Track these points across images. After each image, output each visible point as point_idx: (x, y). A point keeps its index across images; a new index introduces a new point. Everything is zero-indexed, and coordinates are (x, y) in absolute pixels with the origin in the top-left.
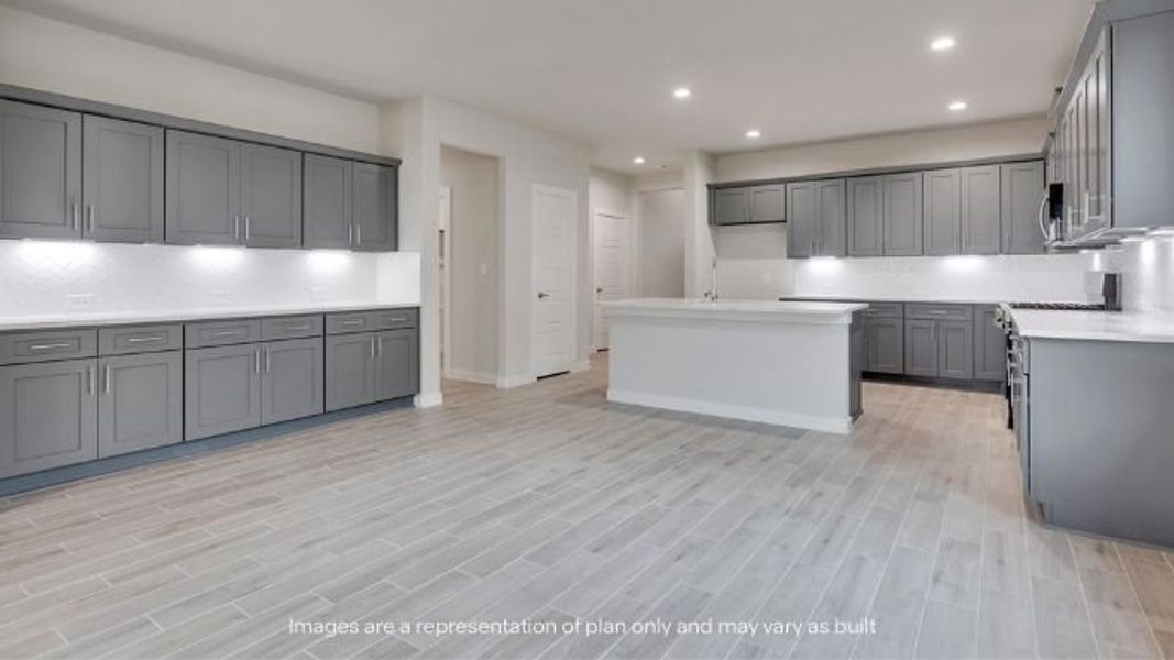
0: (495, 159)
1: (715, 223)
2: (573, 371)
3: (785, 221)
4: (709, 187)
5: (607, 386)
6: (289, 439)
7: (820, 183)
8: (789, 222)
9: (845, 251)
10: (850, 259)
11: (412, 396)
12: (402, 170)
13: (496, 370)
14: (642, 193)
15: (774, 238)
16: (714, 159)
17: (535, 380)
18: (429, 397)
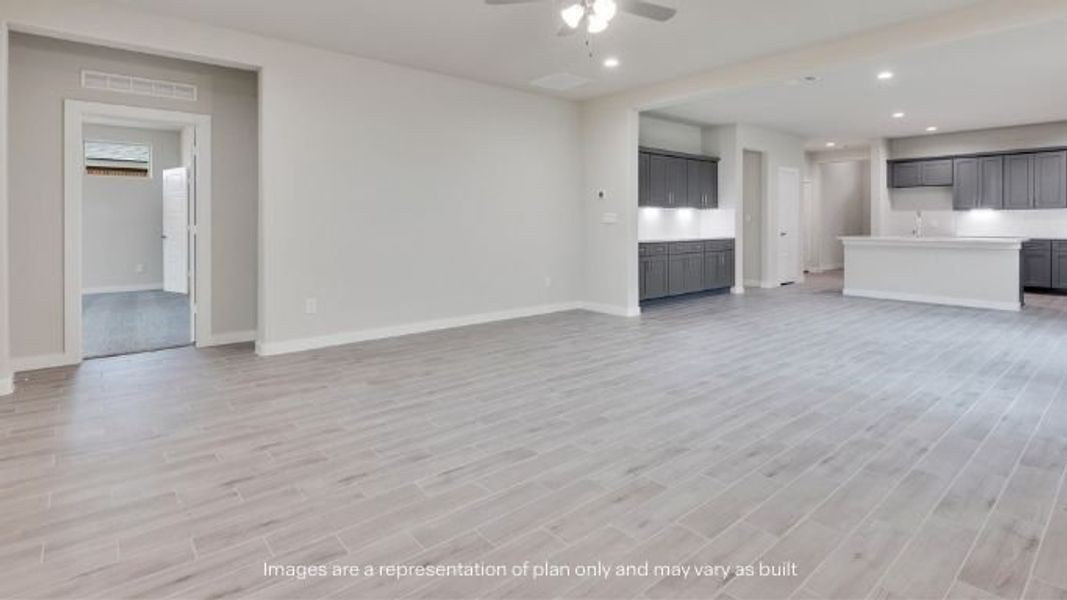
0: (759, 154)
1: (893, 187)
2: (797, 282)
3: (951, 185)
4: (888, 162)
5: (843, 287)
6: (681, 305)
7: (981, 159)
8: (955, 187)
9: (1003, 204)
10: (1006, 211)
11: (729, 288)
12: (720, 164)
13: (760, 278)
14: (821, 164)
15: (940, 196)
16: (891, 142)
17: (779, 285)
18: (738, 289)
